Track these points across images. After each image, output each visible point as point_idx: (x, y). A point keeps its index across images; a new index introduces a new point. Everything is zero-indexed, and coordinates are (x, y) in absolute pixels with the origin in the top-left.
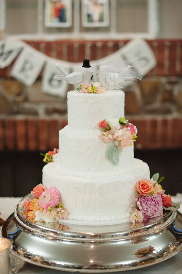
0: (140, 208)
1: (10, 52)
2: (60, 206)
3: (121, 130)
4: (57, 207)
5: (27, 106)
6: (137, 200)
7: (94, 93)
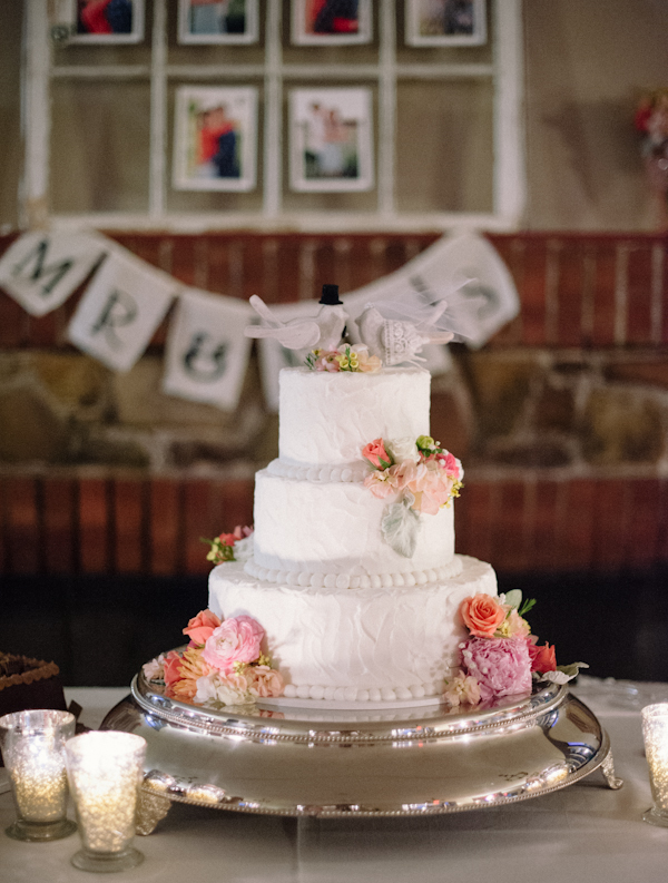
0: (472, 666)
1: (66, 266)
2: (261, 662)
3: (421, 465)
4: (254, 664)
6: (463, 645)
7: (351, 369)
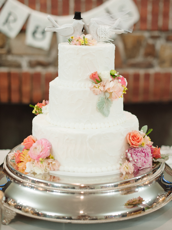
0: (131, 159)
2: (51, 157)
3: (112, 82)
4: (48, 158)
5: (10, 58)
7: (85, 45)
